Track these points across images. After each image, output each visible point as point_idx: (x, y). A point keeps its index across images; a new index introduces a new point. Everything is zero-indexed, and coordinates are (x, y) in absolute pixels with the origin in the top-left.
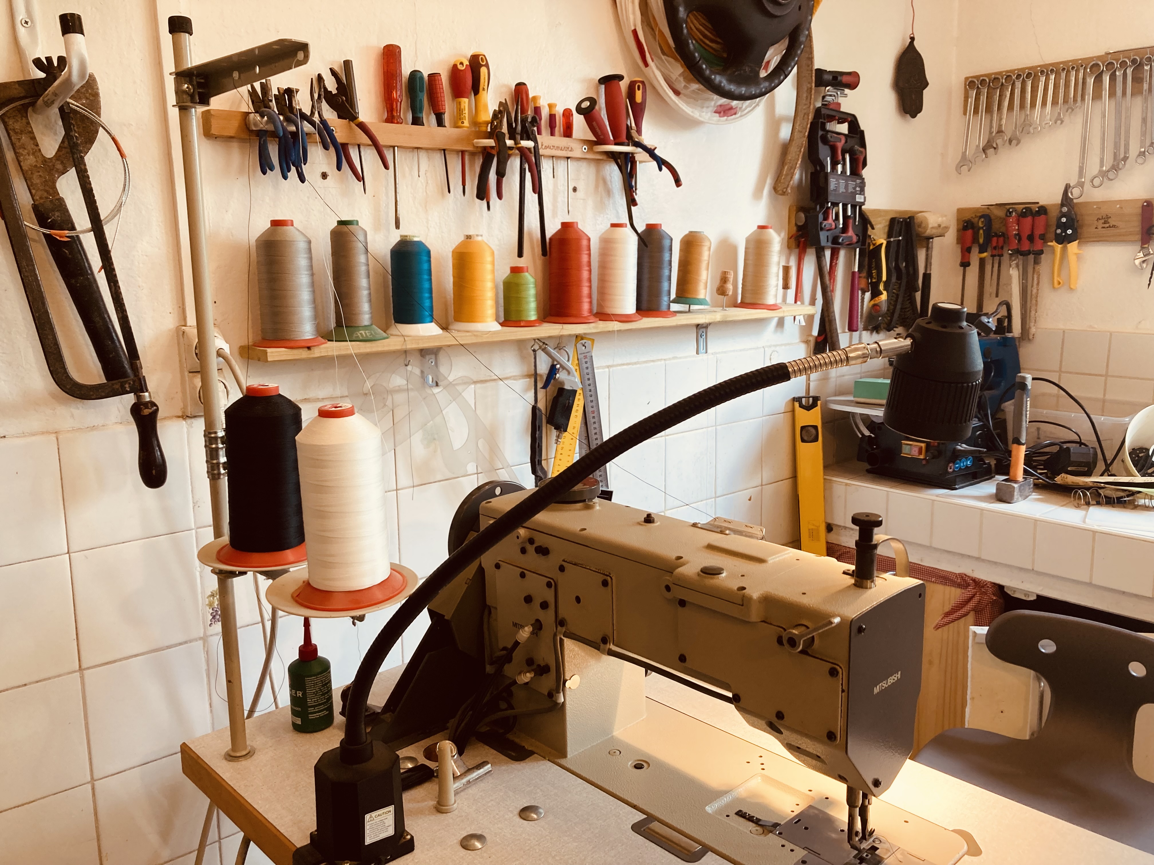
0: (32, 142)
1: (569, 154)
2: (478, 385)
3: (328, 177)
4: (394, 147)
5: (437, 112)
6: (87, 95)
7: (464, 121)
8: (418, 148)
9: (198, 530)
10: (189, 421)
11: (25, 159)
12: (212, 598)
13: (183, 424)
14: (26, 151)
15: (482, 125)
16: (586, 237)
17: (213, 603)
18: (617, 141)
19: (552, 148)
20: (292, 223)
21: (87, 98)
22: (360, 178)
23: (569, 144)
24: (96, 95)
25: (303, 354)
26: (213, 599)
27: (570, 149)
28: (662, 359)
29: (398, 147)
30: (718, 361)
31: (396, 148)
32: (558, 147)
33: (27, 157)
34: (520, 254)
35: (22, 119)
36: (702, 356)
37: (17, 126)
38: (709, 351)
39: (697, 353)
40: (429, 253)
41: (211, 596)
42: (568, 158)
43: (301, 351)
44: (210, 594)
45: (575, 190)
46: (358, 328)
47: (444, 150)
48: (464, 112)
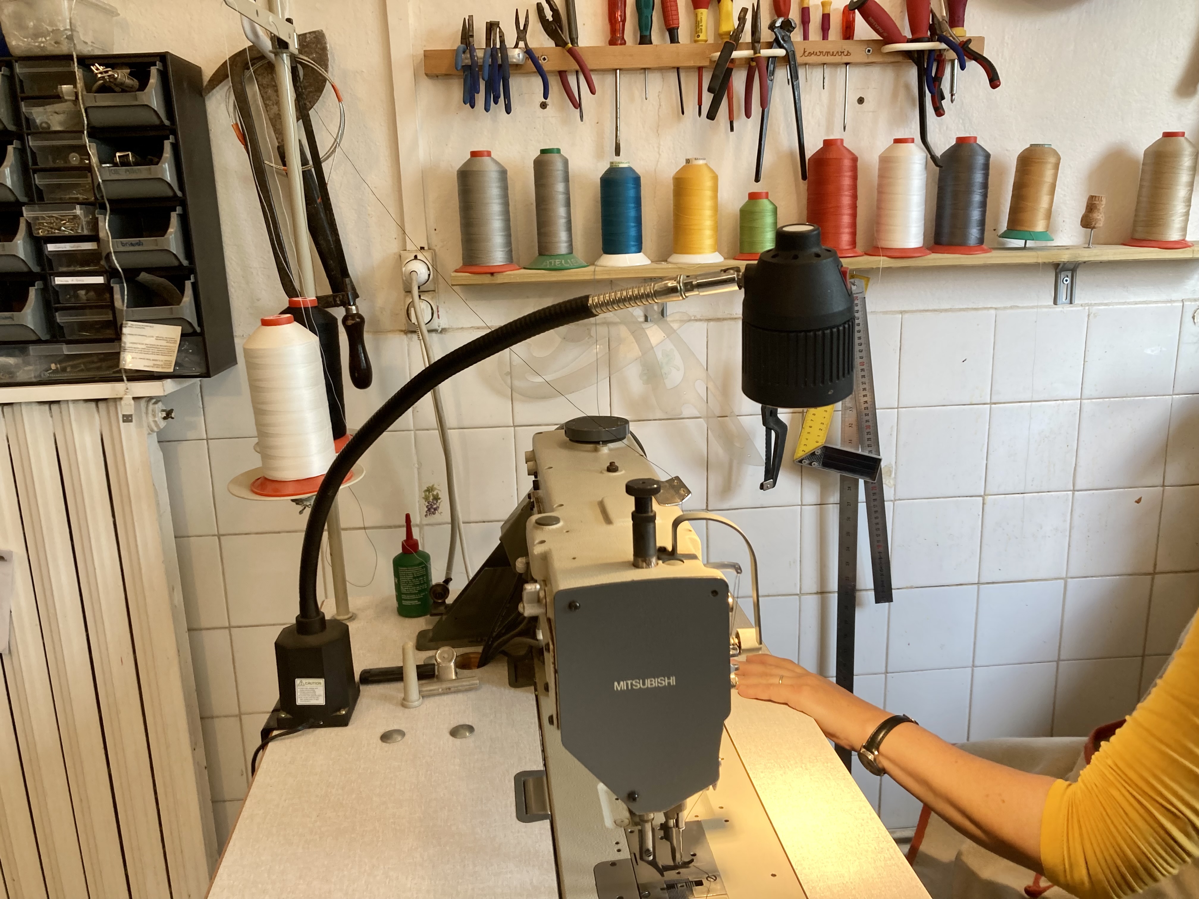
0: (275, 94)
1: (846, 59)
2: (712, 323)
3: (548, 107)
4: (616, 70)
5: (669, 27)
6: (317, 50)
7: (700, 34)
8: (645, 69)
9: (417, 432)
10: (409, 335)
11: (271, 109)
12: (427, 493)
13: (404, 338)
14: (271, 102)
15: (724, 36)
16: (849, 156)
17: (429, 497)
18: (917, 36)
19: (818, 54)
20: (489, 154)
21: (317, 53)
22: (577, 105)
23: (844, 47)
24: (324, 49)
25: (486, 279)
26: (429, 493)
27: (845, 53)
28: (991, 308)
29: (620, 70)
30: (1092, 316)
31: (618, 71)
32: (828, 53)
33: (272, 107)
34: (757, 179)
35: (268, 75)
36: (1064, 308)
37: (265, 82)
38: (1076, 301)
39: (1055, 303)
40: (637, 180)
41: (426, 491)
42: (847, 64)
43: (484, 276)
44: (426, 489)
45: (861, 101)
46: (551, 256)
47: (678, 69)
48: (700, 25)
